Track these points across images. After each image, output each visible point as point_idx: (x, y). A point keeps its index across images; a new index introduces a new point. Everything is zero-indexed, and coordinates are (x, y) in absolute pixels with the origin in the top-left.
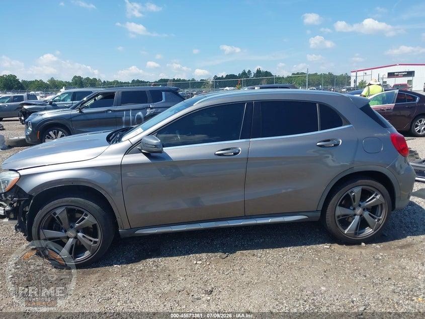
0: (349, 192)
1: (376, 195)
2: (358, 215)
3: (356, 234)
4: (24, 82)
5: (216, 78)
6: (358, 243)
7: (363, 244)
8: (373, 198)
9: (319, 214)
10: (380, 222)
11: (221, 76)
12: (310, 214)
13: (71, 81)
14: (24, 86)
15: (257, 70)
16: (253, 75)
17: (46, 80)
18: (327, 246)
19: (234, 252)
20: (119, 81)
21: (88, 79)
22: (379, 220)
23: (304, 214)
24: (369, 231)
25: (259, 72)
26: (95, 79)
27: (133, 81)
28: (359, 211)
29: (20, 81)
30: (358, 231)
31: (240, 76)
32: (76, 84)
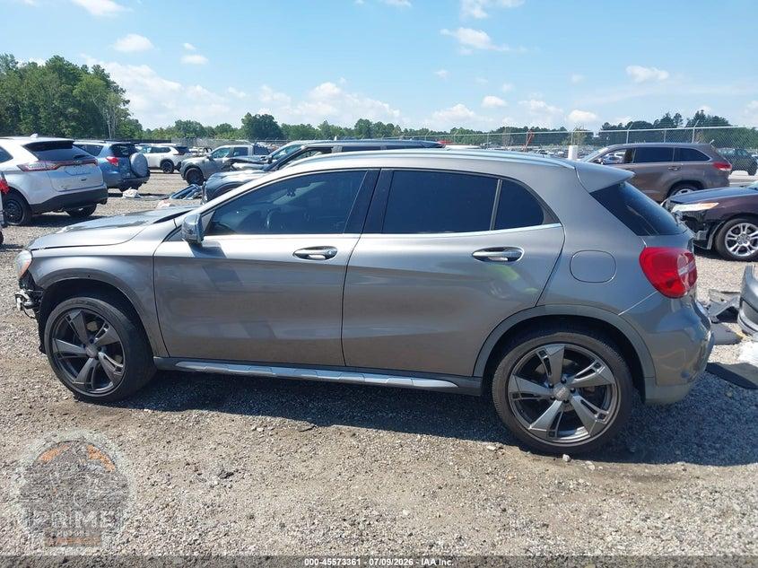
0: (537, 351)
1: (597, 366)
2: (559, 400)
3: (551, 434)
4: (284, 126)
5: (606, 126)
6: (556, 453)
7: (566, 457)
8: (591, 371)
9: (478, 384)
10: (605, 421)
11: (617, 125)
12: (463, 382)
13: (353, 128)
14: (284, 133)
15: (697, 114)
16: (685, 123)
17: (316, 126)
18: (490, 446)
19: (328, 425)
20: (430, 130)
21: (379, 125)
22: (602, 416)
23: (449, 379)
24: (580, 434)
25: (700, 118)
26: (391, 126)
27: (454, 130)
28: (561, 391)
29: (280, 124)
30: (556, 430)
31: (657, 125)
32: (360, 133)
